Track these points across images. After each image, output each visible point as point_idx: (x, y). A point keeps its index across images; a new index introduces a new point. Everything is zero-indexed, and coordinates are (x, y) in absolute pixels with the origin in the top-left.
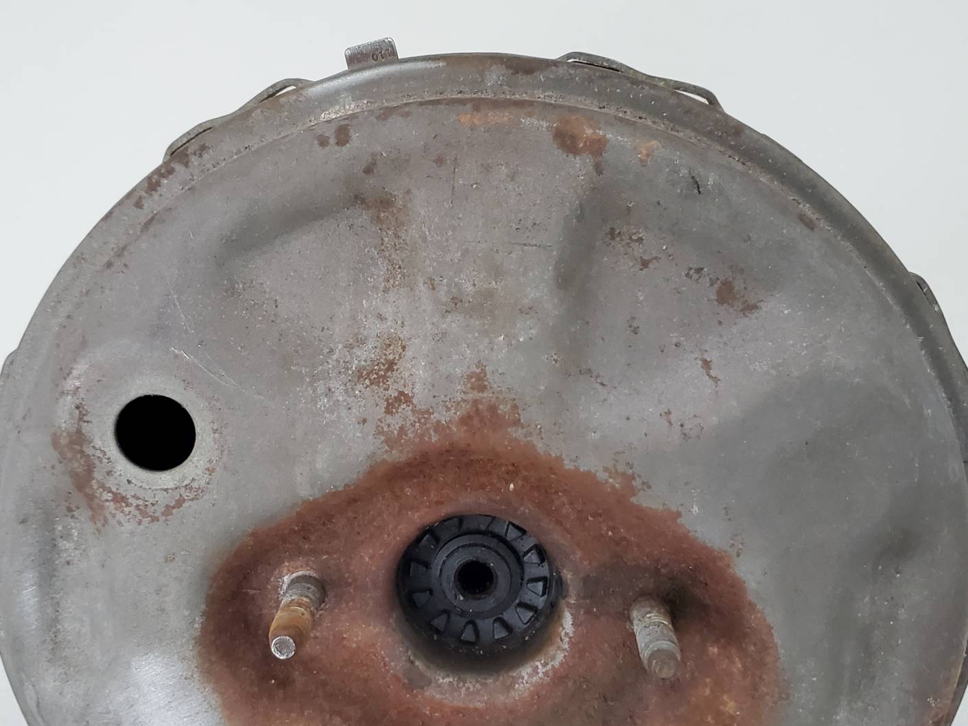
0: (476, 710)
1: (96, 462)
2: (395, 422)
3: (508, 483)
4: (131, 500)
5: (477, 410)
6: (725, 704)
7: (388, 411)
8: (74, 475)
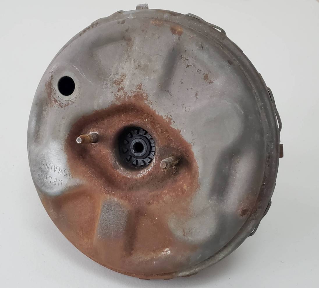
0: (128, 178)
1: (53, 90)
2: (119, 94)
3: (146, 119)
4: (58, 102)
5: (138, 94)
6: (184, 186)
7: (118, 91)
8: (48, 93)
